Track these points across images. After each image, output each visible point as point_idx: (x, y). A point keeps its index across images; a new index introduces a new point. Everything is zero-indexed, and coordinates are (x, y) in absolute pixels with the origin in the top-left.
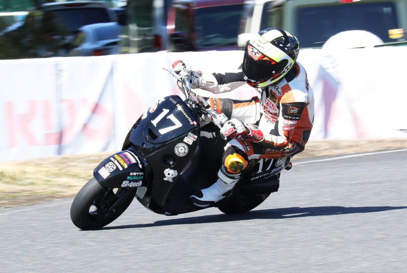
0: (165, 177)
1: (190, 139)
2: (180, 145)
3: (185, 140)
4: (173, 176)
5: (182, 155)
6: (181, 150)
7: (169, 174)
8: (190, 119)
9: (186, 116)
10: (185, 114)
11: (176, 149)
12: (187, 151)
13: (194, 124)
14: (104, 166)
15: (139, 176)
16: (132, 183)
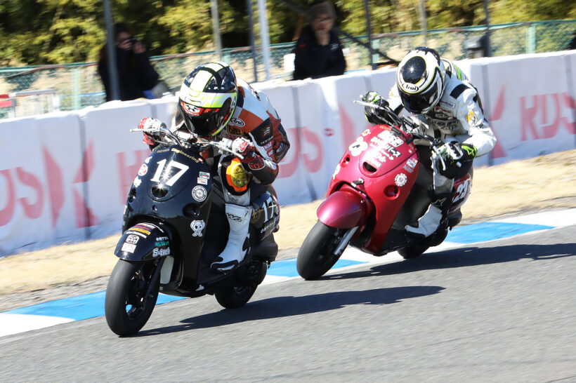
0: (193, 232)
1: (203, 179)
2: (195, 188)
3: (199, 182)
4: (202, 229)
5: (202, 200)
6: (199, 194)
8: (193, 158)
9: (188, 156)
10: (185, 155)
11: (193, 195)
12: (205, 193)
13: (200, 162)
14: (124, 242)
15: (165, 241)
16: (162, 250)
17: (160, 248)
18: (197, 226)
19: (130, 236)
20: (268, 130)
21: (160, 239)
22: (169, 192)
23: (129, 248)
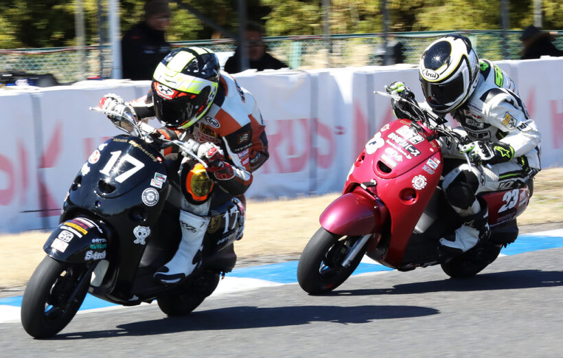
0: (136, 239)
1: (158, 181)
2: (147, 190)
3: (152, 184)
4: (146, 236)
5: (152, 204)
6: (149, 197)
7: (140, 234)
8: (151, 156)
9: (146, 152)
10: (144, 150)
11: (143, 198)
12: (157, 197)
13: (158, 161)
14: (57, 237)
15: (102, 243)
16: (96, 253)
17: (94, 251)
18: (141, 233)
19: (64, 232)
20: (246, 137)
21: (97, 240)
22: (117, 190)
23: (60, 245)
